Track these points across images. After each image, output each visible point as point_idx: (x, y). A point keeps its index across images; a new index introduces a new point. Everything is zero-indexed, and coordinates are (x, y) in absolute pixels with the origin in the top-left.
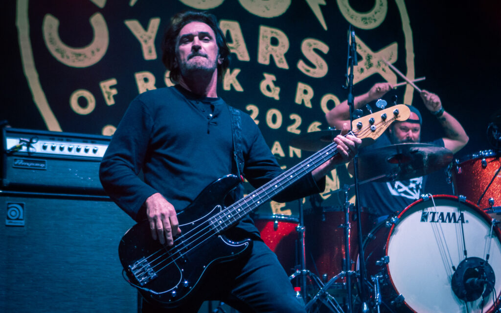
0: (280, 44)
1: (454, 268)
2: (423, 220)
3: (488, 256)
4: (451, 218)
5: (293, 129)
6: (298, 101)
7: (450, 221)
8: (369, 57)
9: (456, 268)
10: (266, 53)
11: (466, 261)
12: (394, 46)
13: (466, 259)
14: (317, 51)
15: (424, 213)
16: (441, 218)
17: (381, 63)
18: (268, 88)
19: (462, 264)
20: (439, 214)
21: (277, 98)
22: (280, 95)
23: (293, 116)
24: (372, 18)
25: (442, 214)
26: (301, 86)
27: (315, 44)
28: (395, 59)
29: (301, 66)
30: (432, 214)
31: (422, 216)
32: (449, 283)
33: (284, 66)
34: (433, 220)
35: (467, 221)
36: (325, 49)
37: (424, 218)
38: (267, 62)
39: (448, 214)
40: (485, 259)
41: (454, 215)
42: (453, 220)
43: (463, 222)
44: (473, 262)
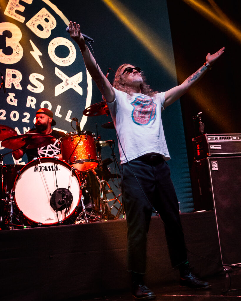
0: (17, 77)
1: (50, 194)
2: (35, 171)
3: (69, 187)
4: (51, 168)
5: (25, 120)
6: (28, 105)
7: (50, 170)
8: (67, 80)
9: (52, 194)
10: (10, 82)
11: (57, 190)
12: (81, 74)
13: (57, 189)
14: (38, 79)
15: (36, 167)
16: (45, 169)
17: (73, 83)
18: (11, 100)
19: (55, 192)
20: (44, 167)
21: (16, 105)
22: (17, 103)
23: (25, 114)
24: (68, 60)
25: (46, 167)
26: (29, 98)
27: (36, 76)
28: (81, 80)
29: (29, 87)
30: (40, 167)
31: (35, 169)
32: (49, 202)
33: (20, 88)
34: (41, 170)
35: (59, 170)
36: (42, 78)
37: (36, 170)
38: (10, 87)
39: (49, 167)
40: (68, 189)
41: (52, 167)
42: (51, 170)
43: (57, 170)
44: (61, 190)
